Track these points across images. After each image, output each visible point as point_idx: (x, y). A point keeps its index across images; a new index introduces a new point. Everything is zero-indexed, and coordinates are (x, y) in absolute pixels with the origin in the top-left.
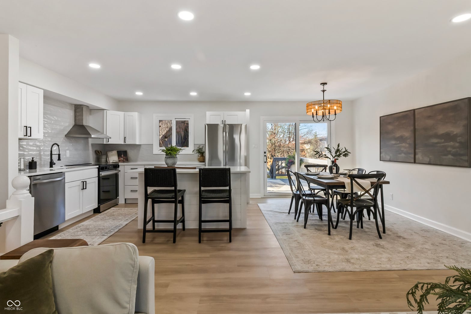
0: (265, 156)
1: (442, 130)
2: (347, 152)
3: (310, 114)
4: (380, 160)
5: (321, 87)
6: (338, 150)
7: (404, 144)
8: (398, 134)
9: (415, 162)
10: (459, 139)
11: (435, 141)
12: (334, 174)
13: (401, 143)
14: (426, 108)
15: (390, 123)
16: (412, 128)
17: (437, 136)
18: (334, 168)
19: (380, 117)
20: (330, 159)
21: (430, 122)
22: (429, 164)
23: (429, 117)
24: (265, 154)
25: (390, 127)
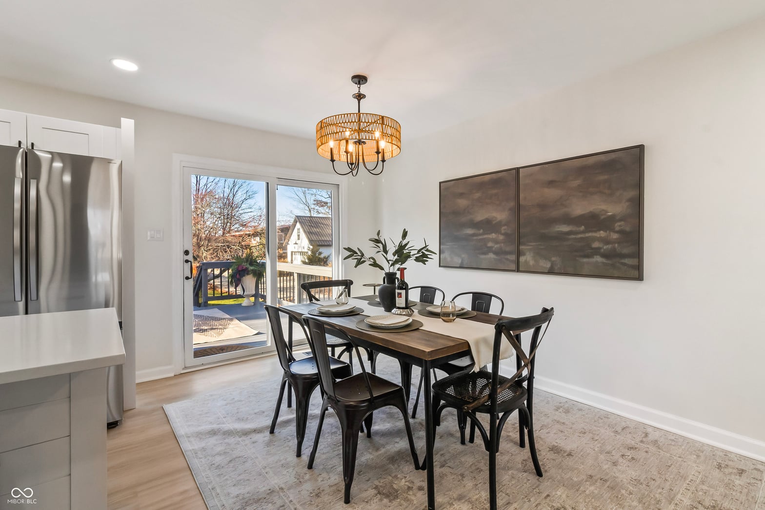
0: (187, 261)
1: (579, 208)
2: (427, 250)
3: (324, 151)
4: (440, 266)
5: (354, 88)
6: (401, 248)
7: (493, 236)
8: (481, 215)
9: (518, 270)
10: (618, 226)
11: (565, 228)
12: (399, 308)
13: (487, 234)
14: (547, 166)
15: (461, 195)
16: (512, 204)
17: (568, 219)
18: (400, 294)
19: (440, 183)
20: (382, 269)
21: (553, 193)
22: (551, 272)
23: (551, 183)
24: (187, 258)
25: (462, 203)
